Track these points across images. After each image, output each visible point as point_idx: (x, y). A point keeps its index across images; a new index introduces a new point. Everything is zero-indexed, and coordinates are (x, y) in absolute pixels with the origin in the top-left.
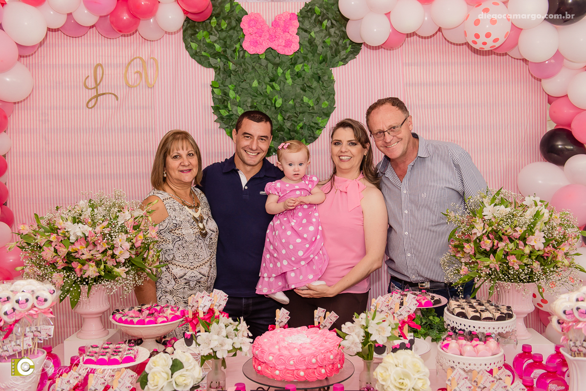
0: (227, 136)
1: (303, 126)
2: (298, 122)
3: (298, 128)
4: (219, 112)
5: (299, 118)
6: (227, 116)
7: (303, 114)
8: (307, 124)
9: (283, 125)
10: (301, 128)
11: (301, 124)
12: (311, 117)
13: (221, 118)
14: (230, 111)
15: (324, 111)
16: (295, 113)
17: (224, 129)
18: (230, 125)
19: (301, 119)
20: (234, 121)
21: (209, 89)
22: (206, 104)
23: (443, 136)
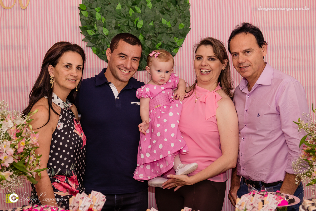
0: (94, 54)
1: (161, 45)
2: (157, 41)
3: (157, 47)
4: (87, 32)
5: (158, 38)
6: (94, 35)
7: (162, 35)
8: (166, 44)
9: (144, 44)
10: (160, 47)
11: (160, 43)
12: (169, 37)
13: (88, 38)
14: (96, 31)
15: (180, 32)
16: (155, 33)
17: (91, 47)
18: (96, 43)
19: (160, 39)
20: (99, 40)
21: (77, 11)
22: (75, 25)
23: (285, 55)
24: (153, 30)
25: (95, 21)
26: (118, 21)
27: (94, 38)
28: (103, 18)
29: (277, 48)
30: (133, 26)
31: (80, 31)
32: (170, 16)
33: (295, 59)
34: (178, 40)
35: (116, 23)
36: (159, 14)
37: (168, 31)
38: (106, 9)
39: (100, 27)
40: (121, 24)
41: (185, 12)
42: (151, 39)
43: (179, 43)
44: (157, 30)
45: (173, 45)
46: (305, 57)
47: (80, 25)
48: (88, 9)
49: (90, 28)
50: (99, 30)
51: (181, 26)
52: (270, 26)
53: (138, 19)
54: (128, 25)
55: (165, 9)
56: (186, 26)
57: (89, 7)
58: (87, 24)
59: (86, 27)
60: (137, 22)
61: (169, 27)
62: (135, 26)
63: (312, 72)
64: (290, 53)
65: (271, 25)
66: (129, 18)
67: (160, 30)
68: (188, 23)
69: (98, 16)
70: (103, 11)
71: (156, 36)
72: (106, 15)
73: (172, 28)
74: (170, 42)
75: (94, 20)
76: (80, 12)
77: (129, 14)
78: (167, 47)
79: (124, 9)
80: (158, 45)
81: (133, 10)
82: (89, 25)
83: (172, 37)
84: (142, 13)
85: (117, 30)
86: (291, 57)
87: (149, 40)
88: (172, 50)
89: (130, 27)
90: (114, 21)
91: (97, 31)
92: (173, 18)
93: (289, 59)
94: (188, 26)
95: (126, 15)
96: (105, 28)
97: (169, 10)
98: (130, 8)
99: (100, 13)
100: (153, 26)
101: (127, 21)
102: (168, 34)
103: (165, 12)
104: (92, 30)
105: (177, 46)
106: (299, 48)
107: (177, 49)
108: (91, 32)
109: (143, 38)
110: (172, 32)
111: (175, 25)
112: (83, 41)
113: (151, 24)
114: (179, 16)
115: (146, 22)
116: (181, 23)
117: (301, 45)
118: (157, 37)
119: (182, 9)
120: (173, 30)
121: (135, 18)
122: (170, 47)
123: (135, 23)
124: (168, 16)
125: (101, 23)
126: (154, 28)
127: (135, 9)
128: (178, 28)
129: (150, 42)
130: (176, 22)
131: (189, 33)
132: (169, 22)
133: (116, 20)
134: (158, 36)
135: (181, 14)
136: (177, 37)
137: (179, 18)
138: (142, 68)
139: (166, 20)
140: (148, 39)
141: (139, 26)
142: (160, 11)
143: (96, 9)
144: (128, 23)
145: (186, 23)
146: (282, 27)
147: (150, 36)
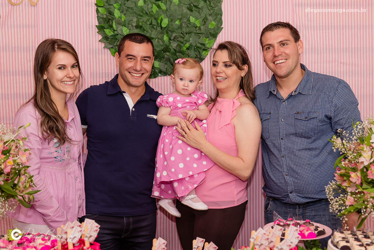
0: (112, 57)
1: (189, 47)
2: (185, 42)
3: (184, 49)
4: (104, 31)
5: (185, 39)
6: (112, 36)
7: (190, 35)
8: (194, 45)
9: (169, 46)
10: (188, 49)
11: (187, 45)
12: (198, 37)
13: (106, 38)
14: (115, 30)
15: (211, 31)
16: (182, 33)
17: (109, 49)
18: (115, 45)
19: (188, 40)
21: (93, 8)
22: (91, 24)
23: (332, 59)
24: (179, 30)
25: (114, 18)
26: (140, 19)
27: (112, 39)
28: (123, 15)
29: (322, 51)
30: (156, 24)
31: (97, 30)
32: (199, 13)
33: (343, 63)
34: (209, 40)
35: (138, 21)
36: (187, 11)
37: (196, 31)
38: (126, 5)
39: (119, 25)
40: (143, 23)
41: (216, 8)
42: (178, 39)
43: (209, 44)
44: (184, 30)
45: (202, 46)
46: (355, 61)
47: (97, 24)
48: (106, 6)
49: (108, 27)
50: (118, 29)
51: (212, 24)
52: (315, 25)
53: (163, 16)
54: (151, 24)
55: (193, 5)
56: (217, 25)
57: (106, 3)
58: (104, 23)
59: (103, 26)
60: (162, 20)
61: (198, 26)
62: (160, 25)
63: (364, 78)
64: (338, 56)
65: (317, 23)
66: (152, 16)
67: (188, 30)
68: (220, 22)
69: (117, 14)
70: (123, 8)
71: (183, 36)
72: (126, 12)
73: (202, 28)
74: (199, 43)
75: (112, 18)
76: (97, 9)
77: (152, 11)
78: (196, 49)
79: (146, 6)
80: (186, 47)
81: (157, 7)
82: (107, 23)
83: (201, 38)
84: (167, 10)
85: (139, 29)
86: (339, 60)
87: (175, 41)
88: (201, 53)
89: (154, 26)
90: (135, 20)
91: (116, 30)
92: (203, 15)
93: (336, 63)
94: (219, 25)
95: (149, 12)
96: (125, 26)
97: (198, 6)
98: (154, 4)
99: (119, 10)
100: (180, 25)
101: (150, 19)
102: (197, 34)
103: (194, 9)
104: (111, 29)
105: (207, 48)
106: (349, 50)
107: (207, 52)
108: (109, 32)
109: (168, 38)
110: (201, 31)
111: (204, 24)
112: (100, 42)
113: (177, 22)
114: (210, 13)
115: (172, 20)
116: (211, 21)
117: (350, 46)
118: (184, 38)
119: (213, 6)
120: (202, 30)
121: (159, 15)
122: (198, 49)
123: (159, 22)
124: (197, 13)
125: (120, 22)
126: (180, 27)
127: (159, 5)
128: (208, 27)
129: (176, 43)
130: (205, 20)
131: (221, 33)
132: (197, 21)
133: (137, 17)
134: (185, 37)
135: (212, 11)
136: (207, 38)
137: (209, 16)
138: (167, 73)
139: (195, 18)
140: (173, 40)
141: (164, 25)
142: (188, 8)
143: (115, 5)
144: (152, 21)
145: (217, 21)
146: (328, 25)
147: (176, 36)
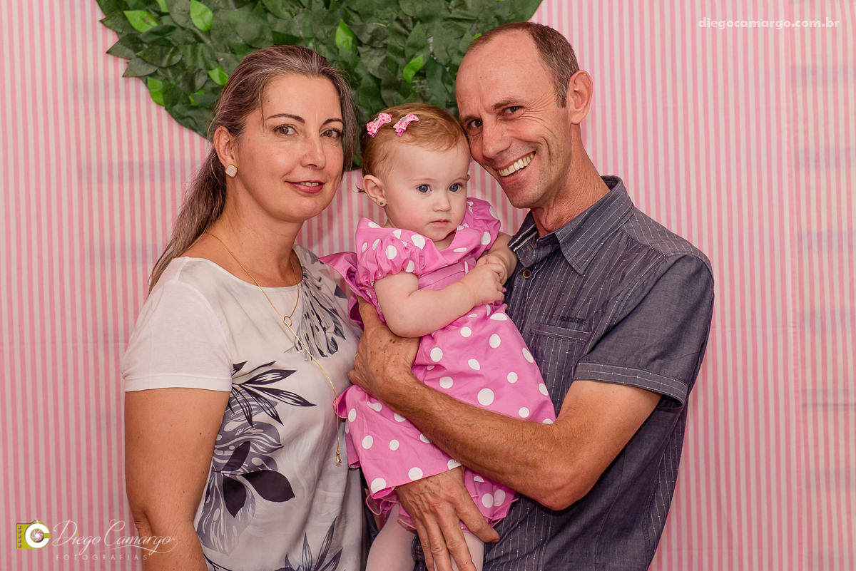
0: (154, 107)
1: (425, 68)
2: (409, 52)
3: (408, 74)
4: (125, 18)
5: (410, 40)
6: (153, 32)
7: (427, 25)
8: (442, 61)
9: (356, 64)
10: (421, 74)
11: (419, 61)
12: (456, 34)
13: (130, 42)
14: (161, 14)
15: (499, 12)
16: (398, 20)
17: (144, 79)
18: (164, 64)
19: (420, 43)
20: (176, 49)
24: (389, 9)
27: (153, 43)
31: (100, 15)
37: (450, 11)
42: (385, 42)
44: (406, 8)
49: (137, 3)
50: (175, 10)
59: (121, 1)
67: (419, 8)
71: (403, 30)
74: (460, 53)
78: (449, 76)
80: (413, 68)
83: (468, 35)
87: (374, 48)
91: (168, 14)
102: (452, 22)
104: (148, 11)
108: (144, 20)
109: (350, 39)
110: (467, 13)
112: (110, 58)
118: (407, 36)
120: (469, 6)
126: (393, 0)
129: (379, 56)
134: (410, 31)
140: (370, 43)
147: (377, 30)
